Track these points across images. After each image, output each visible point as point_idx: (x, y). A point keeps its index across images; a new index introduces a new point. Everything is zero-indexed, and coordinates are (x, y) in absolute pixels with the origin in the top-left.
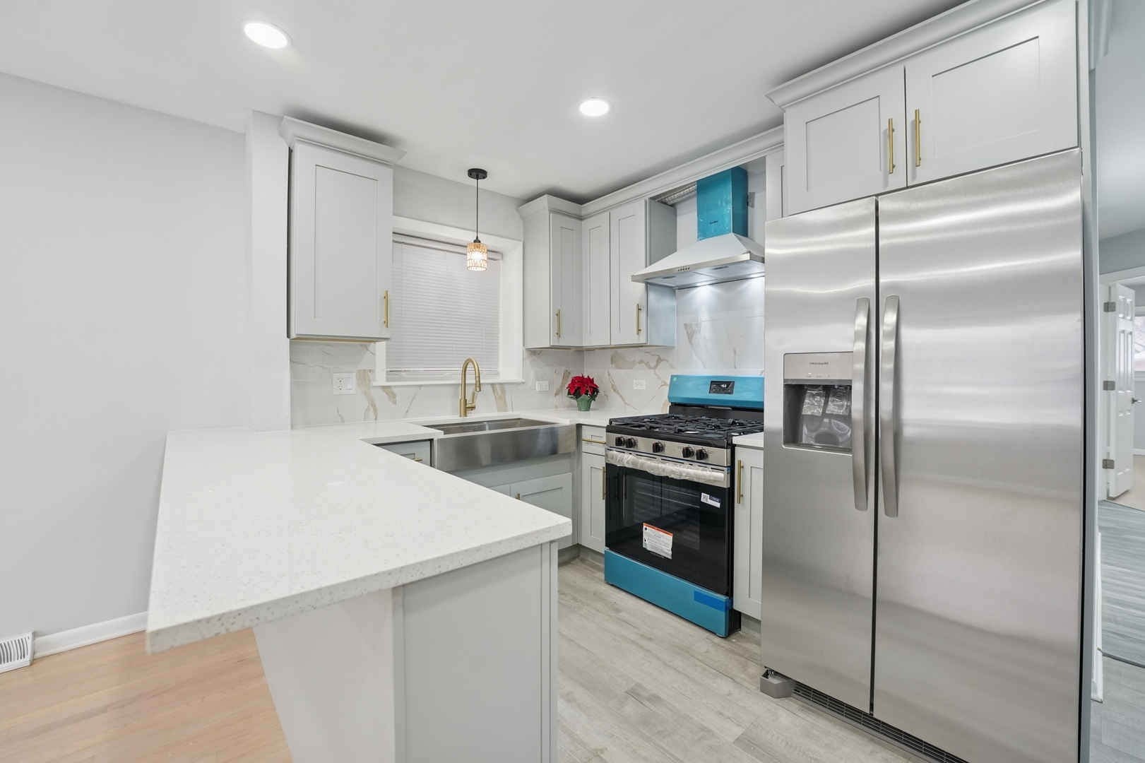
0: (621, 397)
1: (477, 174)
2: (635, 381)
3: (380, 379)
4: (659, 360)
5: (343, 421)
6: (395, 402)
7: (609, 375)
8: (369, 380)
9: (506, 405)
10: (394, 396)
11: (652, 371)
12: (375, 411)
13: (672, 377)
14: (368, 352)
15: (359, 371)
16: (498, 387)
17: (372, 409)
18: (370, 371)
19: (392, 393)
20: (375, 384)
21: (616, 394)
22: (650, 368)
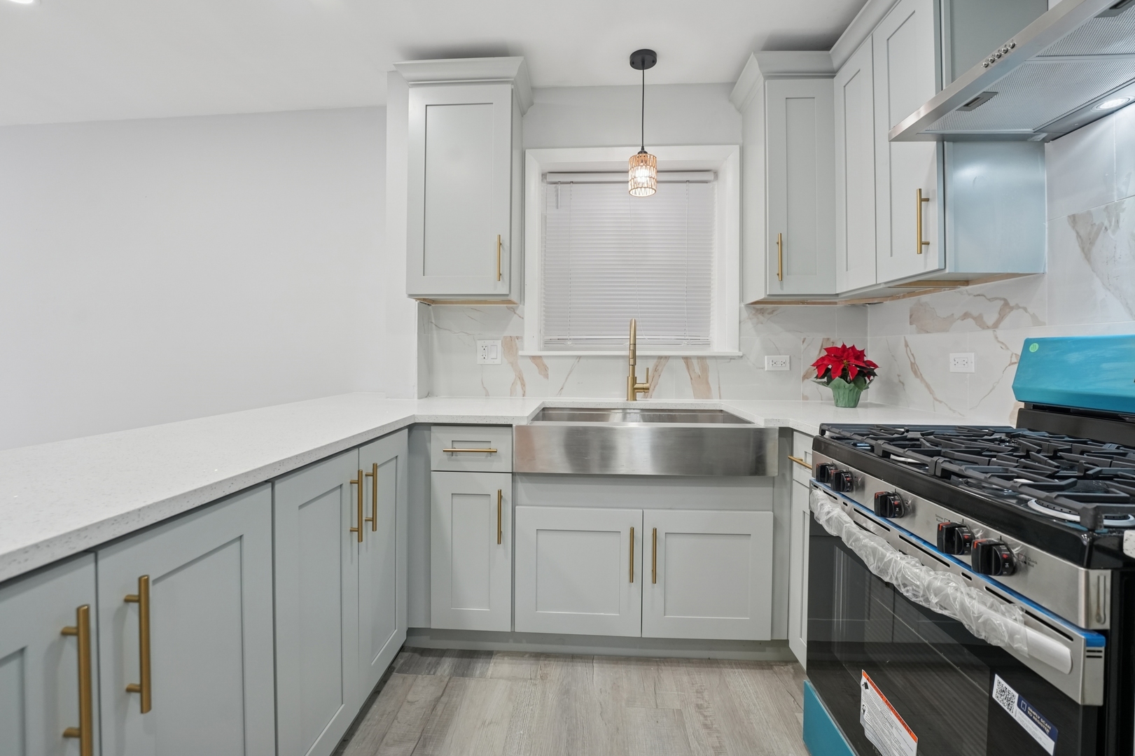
0: (928, 386)
1: (643, 59)
2: (952, 356)
3: (531, 346)
4: (1006, 307)
5: (487, 394)
6: (546, 376)
7: (907, 345)
8: (517, 349)
9: (709, 389)
10: (546, 369)
11: (990, 333)
12: (523, 385)
13: (1028, 342)
14: (515, 316)
15: (505, 337)
16: (695, 362)
17: (519, 383)
18: (517, 338)
19: (544, 365)
20: (521, 353)
21: (918, 381)
22: (984, 326)
